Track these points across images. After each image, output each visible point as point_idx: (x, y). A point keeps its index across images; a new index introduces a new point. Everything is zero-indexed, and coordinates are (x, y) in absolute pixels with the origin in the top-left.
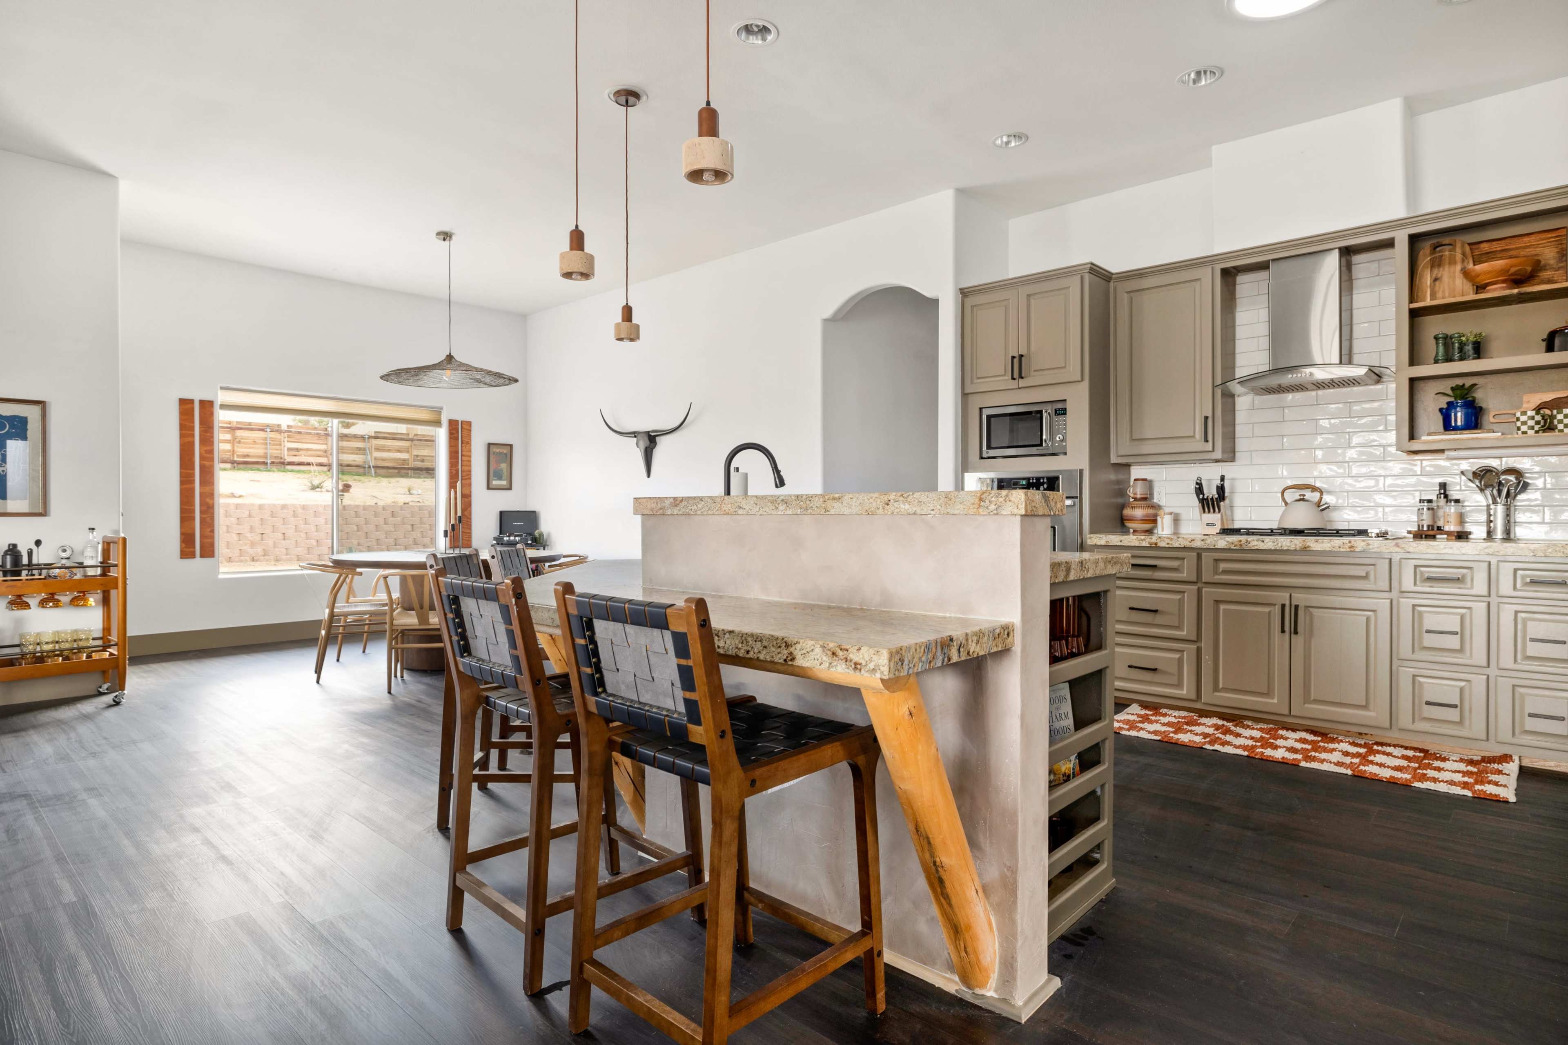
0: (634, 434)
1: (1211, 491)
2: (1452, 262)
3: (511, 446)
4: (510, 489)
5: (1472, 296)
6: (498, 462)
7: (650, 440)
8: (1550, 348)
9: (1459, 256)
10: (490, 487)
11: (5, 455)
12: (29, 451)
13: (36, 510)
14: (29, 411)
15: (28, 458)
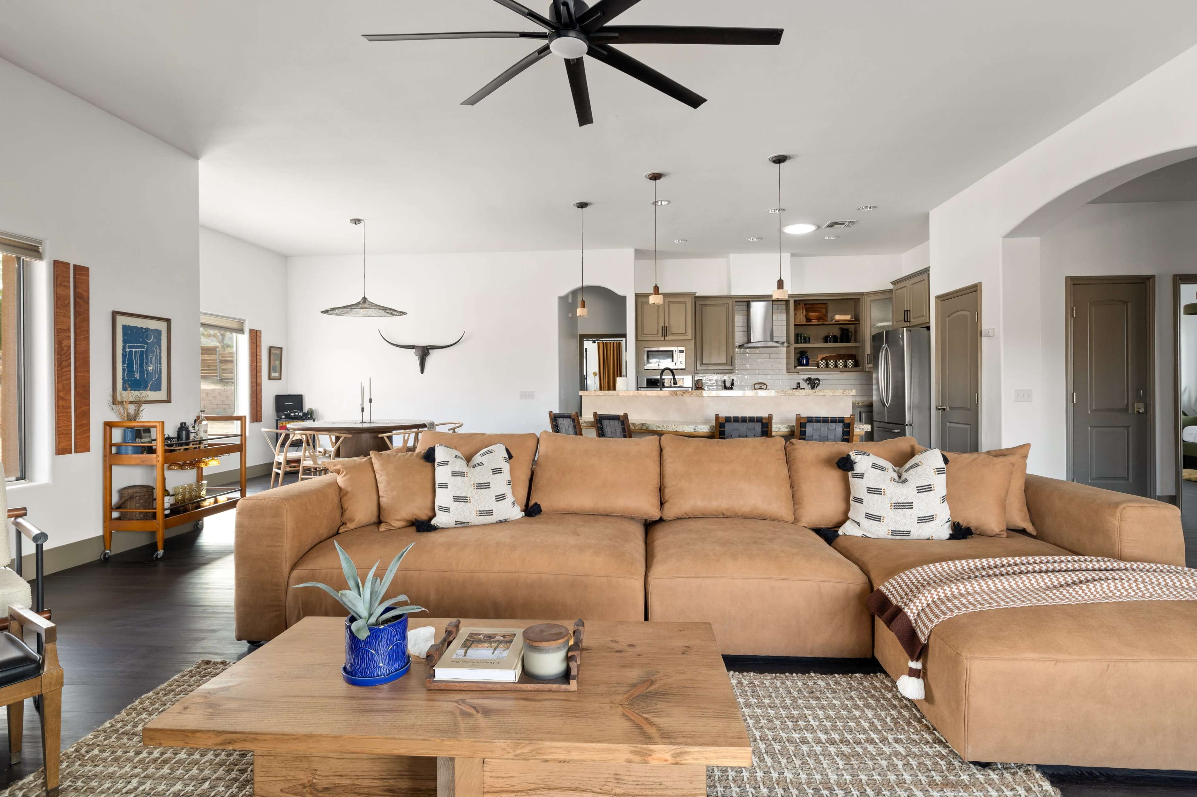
0: (412, 347)
1: (728, 384)
2: (800, 310)
3: (281, 349)
4: (280, 379)
5: (805, 323)
6: (275, 361)
7: (424, 352)
8: (826, 342)
9: (801, 308)
10: (271, 378)
11: (151, 358)
12: (162, 355)
13: (165, 398)
14: (162, 326)
15: (162, 360)
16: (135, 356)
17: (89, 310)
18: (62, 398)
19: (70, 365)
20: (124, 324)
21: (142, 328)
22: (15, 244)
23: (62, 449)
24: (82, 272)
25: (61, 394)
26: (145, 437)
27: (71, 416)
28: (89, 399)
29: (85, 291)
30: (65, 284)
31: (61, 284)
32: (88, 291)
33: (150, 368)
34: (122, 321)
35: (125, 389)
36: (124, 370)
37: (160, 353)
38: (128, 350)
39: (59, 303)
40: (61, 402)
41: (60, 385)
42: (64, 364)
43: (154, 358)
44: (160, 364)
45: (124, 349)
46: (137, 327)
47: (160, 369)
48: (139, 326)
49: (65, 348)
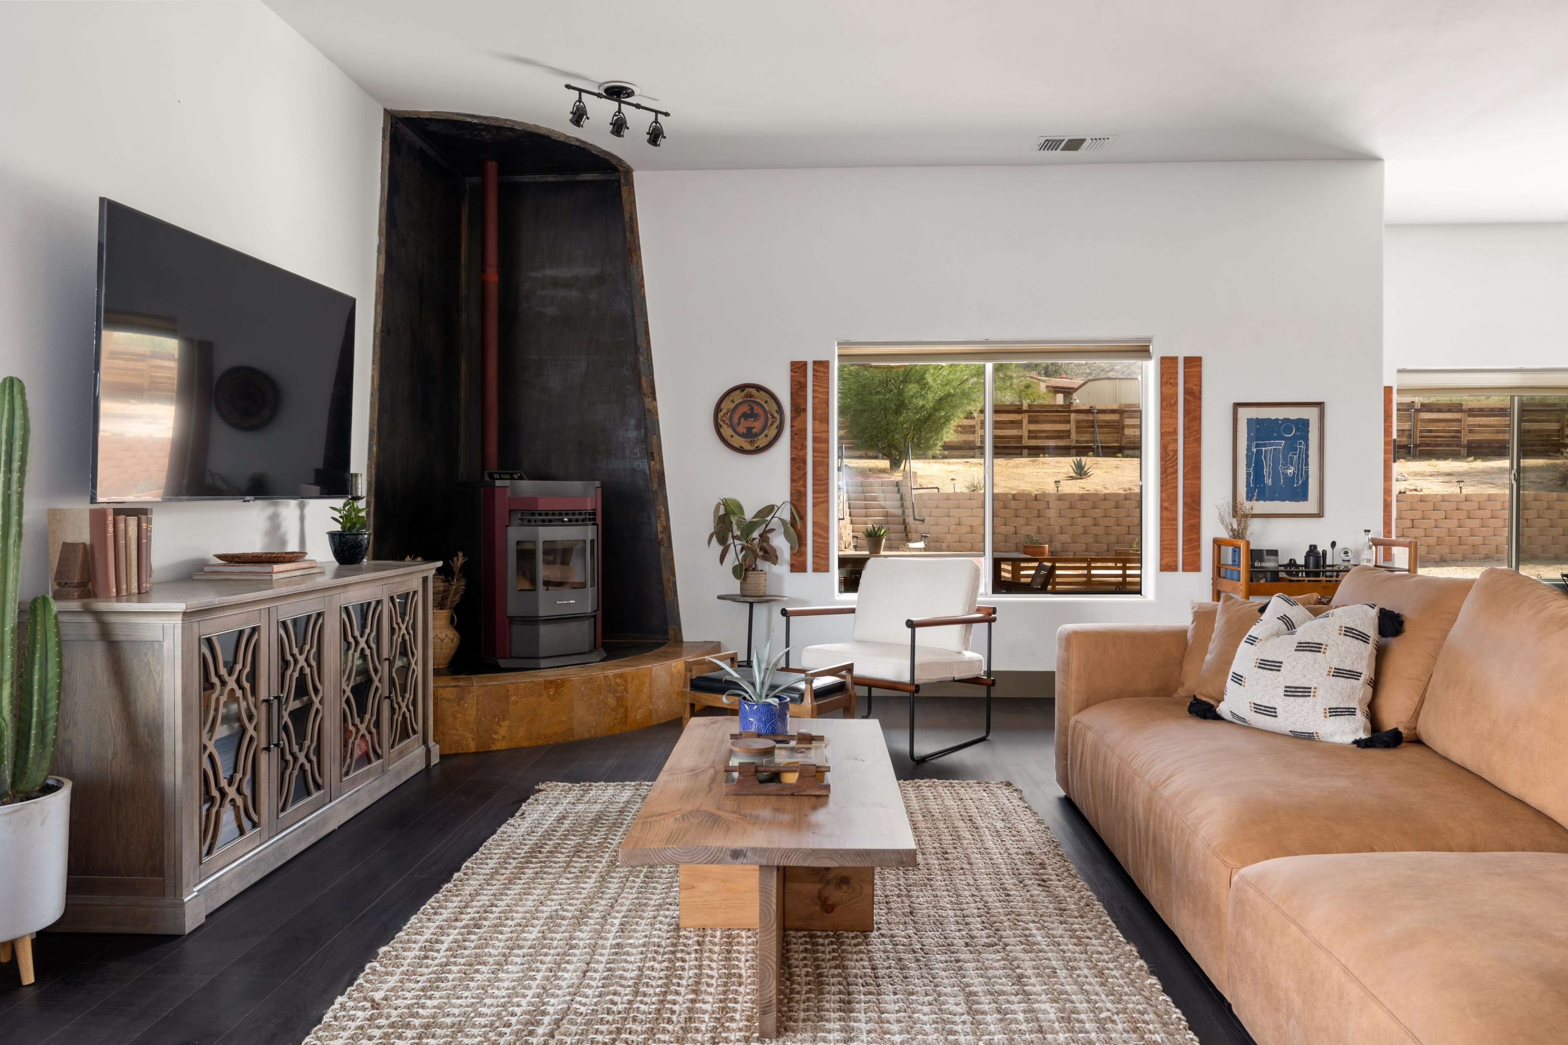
11: (1292, 458)
12: (1310, 453)
13: (1315, 511)
14: (1311, 414)
15: (1310, 460)
16: (1265, 457)
17: (1200, 407)
18: (1166, 509)
19: (1176, 471)
20: (1250, 417)
21: (1277, 420)
22: (1118, 349)
23: (1167, 566)
24: (1194, 363)
25: (1166, 504)
26: (1269, 561)
27: (1176, 530)
28: (1199, 510)
29: (1196, 385)
30: (1172, 381)
31: (1167, 383)
32: (1200, 386)
33: (1289, 471)
34: (1245, 414)
35: (1249, 498)
36: (1248, 475)
37: (1307, 450)
38: (1254, 450)
39: (1164, 403)
40: (1165, 513)
41: (1164, 495)
42: (1170, 471)
43: (1295, 457)
44: (1307, 464)
45: (1249, 449)
46: (1270, 419)
47: (1307, 472)
48: (1273, 418)
49: (1171, 454)
